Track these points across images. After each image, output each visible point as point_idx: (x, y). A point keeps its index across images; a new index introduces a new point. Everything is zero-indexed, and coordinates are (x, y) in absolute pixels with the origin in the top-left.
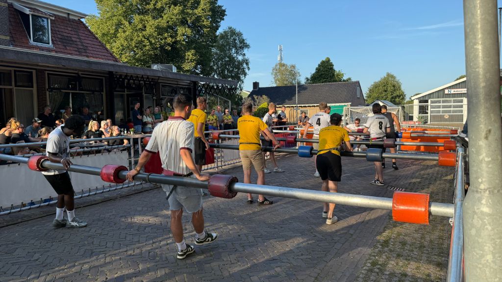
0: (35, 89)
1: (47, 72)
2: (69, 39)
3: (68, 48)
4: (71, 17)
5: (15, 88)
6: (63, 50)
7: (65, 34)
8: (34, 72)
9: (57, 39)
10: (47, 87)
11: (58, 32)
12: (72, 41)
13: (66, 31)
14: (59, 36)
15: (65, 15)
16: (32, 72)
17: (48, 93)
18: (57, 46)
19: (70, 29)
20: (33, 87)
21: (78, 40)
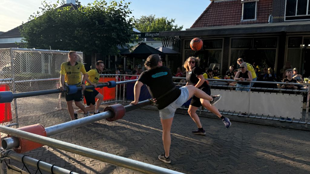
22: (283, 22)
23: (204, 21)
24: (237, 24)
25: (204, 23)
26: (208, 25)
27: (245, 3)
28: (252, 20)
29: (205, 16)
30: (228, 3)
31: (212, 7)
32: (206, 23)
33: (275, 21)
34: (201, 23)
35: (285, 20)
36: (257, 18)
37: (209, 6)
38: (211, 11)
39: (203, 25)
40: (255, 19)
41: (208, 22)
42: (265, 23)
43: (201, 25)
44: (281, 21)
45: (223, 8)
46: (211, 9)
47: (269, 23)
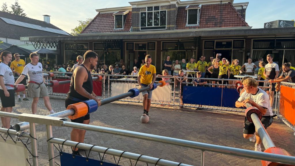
0: (156, 51)
1: (162, 42)
2: (213, 17)
3: (209, 24)
4: (223, 3)
5: (147, 51)
6: (204, 26)
7: (212, 15)
8: (156, 42)
9: (204, 20)
10: (162, 49)
11: (207, 15)
12: (215, 18)
13: (214, 13)
14: (207, 17)
15: (220, 3)
16: (155, 43)
17: (162, 52)
18: (202, 24)
19: (217, 11)
20: (155, 50)
21: (219, 17)
22: (140, 31)
23: (91, 28)
24: (111, 31)
25: (90, 30)
26: (92, 31)
27: (116, 16)
28: (121, 29)
29: (92, 25)
30: (109, 15)
31: (98, 18)
32: (91, 30)
33: (134, 30)
34: (88, 30)
35: (140, 30)
36: (124, 27)
37: (96, 16)
38: (96, 21)
39: (89, 31)
40: (123, 28)
41: (93, 29)
42: (128, 31)
43: (88, 31)
44: (138, 30)
45: (105, 19)
46: (97, 19)
47: (130, 32)
